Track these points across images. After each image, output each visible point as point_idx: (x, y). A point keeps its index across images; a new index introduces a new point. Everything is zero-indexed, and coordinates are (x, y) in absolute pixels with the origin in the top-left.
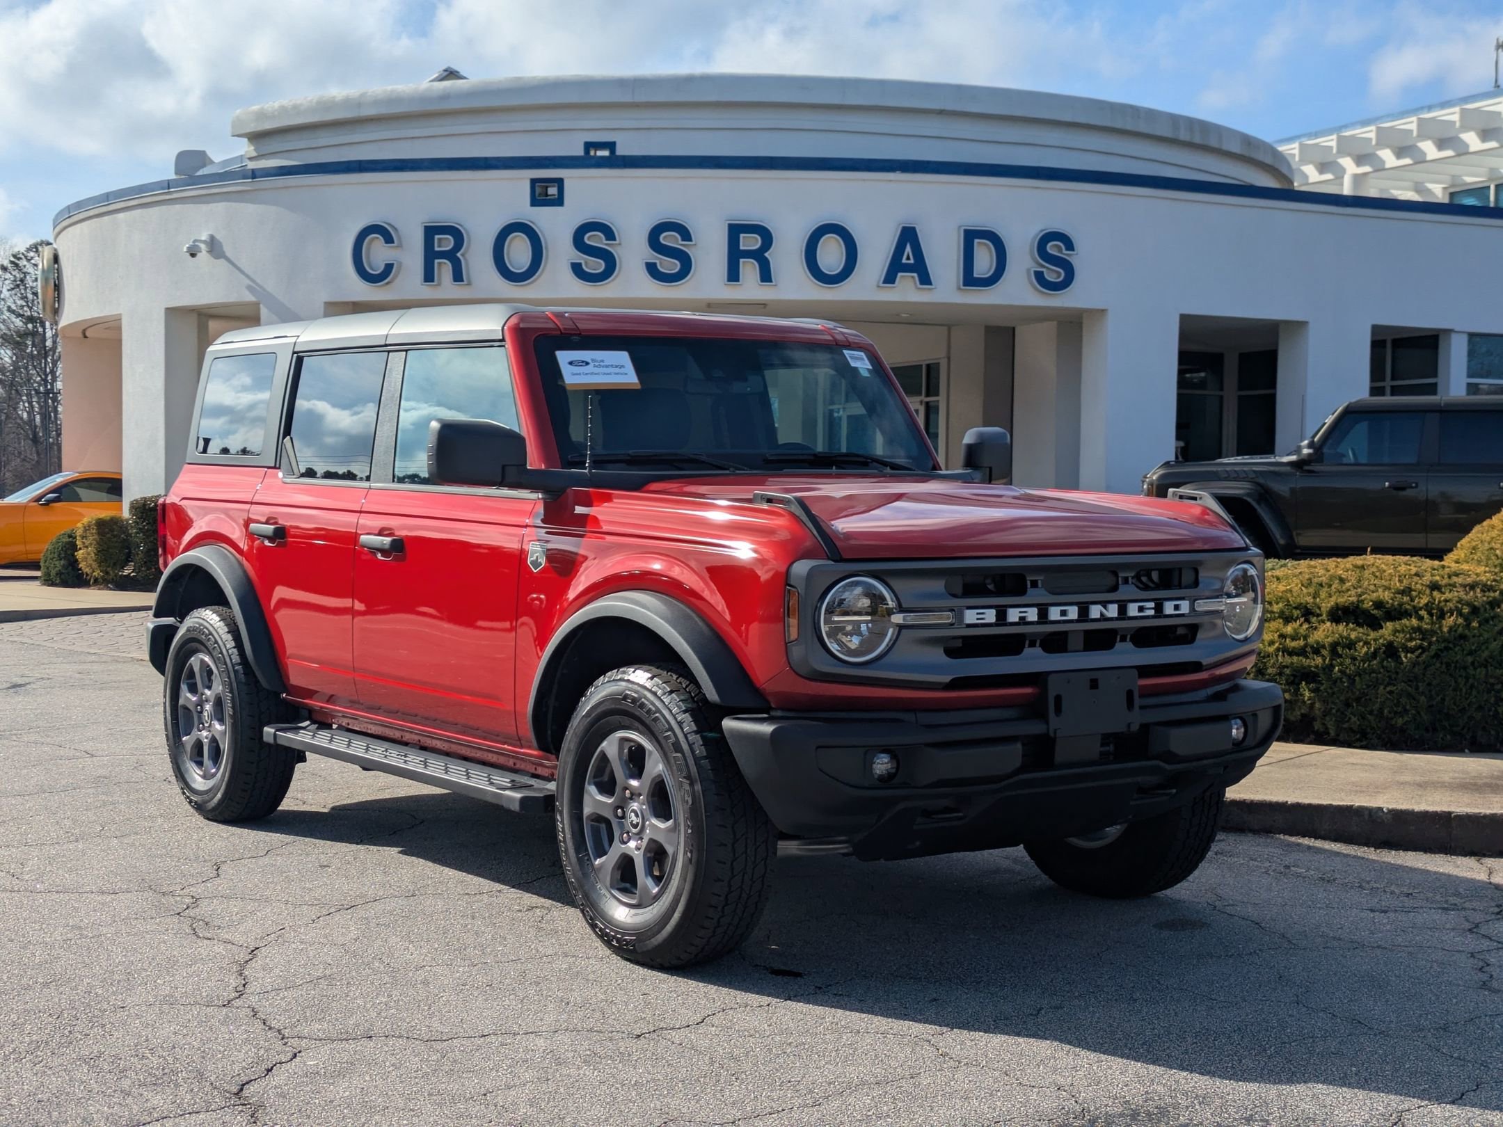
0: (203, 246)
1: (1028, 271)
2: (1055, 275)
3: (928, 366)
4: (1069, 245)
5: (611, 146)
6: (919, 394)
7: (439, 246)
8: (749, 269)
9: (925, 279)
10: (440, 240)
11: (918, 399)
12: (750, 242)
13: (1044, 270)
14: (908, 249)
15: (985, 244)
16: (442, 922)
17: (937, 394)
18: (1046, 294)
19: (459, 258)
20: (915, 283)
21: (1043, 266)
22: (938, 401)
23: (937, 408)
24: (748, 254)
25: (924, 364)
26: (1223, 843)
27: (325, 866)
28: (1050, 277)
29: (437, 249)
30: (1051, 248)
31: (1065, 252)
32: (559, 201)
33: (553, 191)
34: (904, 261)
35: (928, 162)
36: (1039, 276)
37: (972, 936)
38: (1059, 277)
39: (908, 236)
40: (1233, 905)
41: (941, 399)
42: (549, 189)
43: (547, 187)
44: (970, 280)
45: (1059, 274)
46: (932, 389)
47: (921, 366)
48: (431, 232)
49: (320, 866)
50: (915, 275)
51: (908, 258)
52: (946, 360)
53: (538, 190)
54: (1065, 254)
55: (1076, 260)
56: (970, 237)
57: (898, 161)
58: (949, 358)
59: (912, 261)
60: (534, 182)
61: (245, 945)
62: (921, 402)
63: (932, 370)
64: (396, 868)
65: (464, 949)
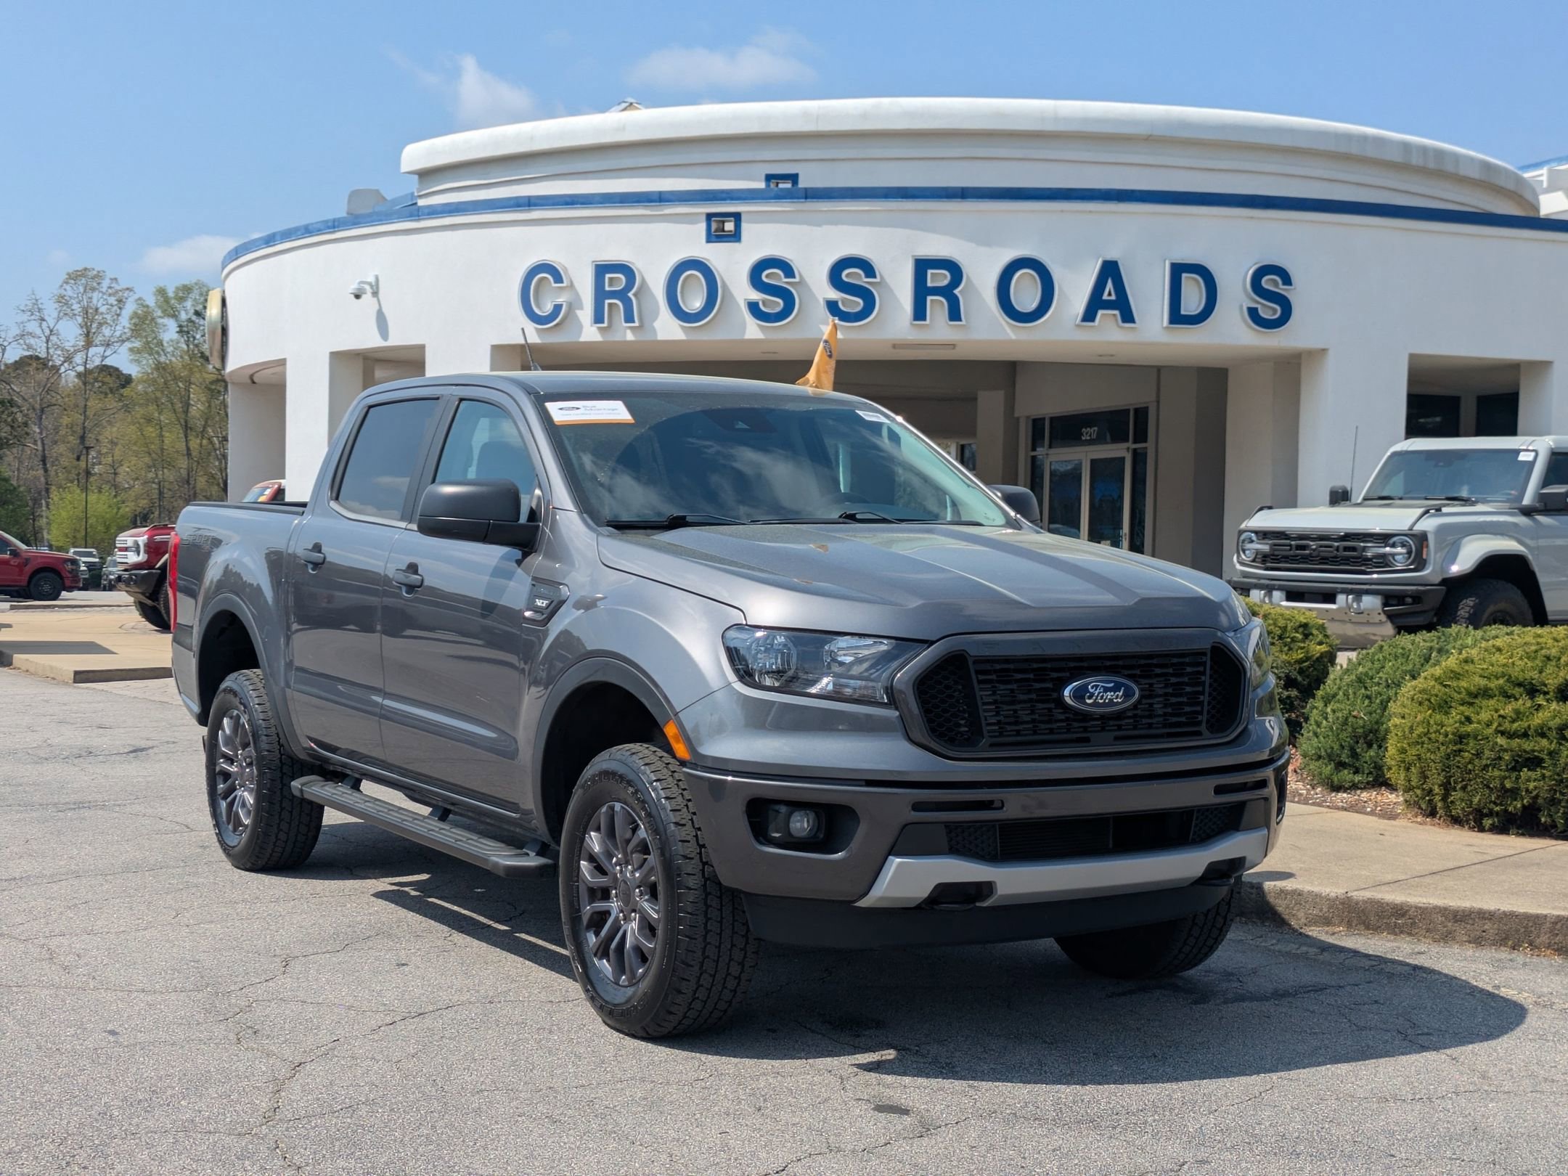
0: (367, 287)
1: (1241, 307)
2: (1271, 312)
3: (1136, 410)
4: (1287, 280)
5: (794, 178)
6: (1126, 440)
7: (610, 285)
8: (938, 308)
9: (1128, 317)
10: (611, 279)
11: (1125, 445)
12: (938, 278)
13: (1259, 306)
14: (1110, 285)
15: (1196, 280)
16: (515, 1036)
17: (1145, 441)
18: (1259, 331)
19: (630, 300)
20: (1116, 320)
21: (1258, 303)
22: (1146, 448)
23: (1145, 455)
24: (936, 291)
25: (1132, 408)
26: (1423, 956)
27: (403, 965)
28: (1264, 314)
29: (607, 288)
30: (1266, 282)
31: (1281, 286)
32: (736, 236)
33: (729, 226)
34: (1105, 297)
35: (1133, 191)
36: (1253, 313)
37: (1115, 1068)
38: (1274, 314)
39: (1110, 270)
40: (1428, 1034)
41: (1150, 445)
42: (726, 224)
43: (723, 222)
44: (1177, 317)
45: (1275, 311)
46: (1141, 436)
47: (1129, 410)
48: (602, 270)
49: (398, 965)
50: (1117, 312)
51: (1110, 294)
52: (1155, 404)
53: (714, 226)
54: (1281, 289)
55: (1296, 296)
56: (1178, 270)
57: (1099, 190)
58: (1158, 402)
59: (1113, 297)
60: (709, 217)
61: (291, 1059)
62: (1128, 449)
63: (1141, 414)
64: (480, 969)
65: (531, 1070)
